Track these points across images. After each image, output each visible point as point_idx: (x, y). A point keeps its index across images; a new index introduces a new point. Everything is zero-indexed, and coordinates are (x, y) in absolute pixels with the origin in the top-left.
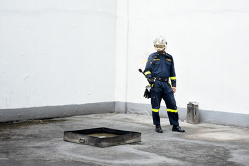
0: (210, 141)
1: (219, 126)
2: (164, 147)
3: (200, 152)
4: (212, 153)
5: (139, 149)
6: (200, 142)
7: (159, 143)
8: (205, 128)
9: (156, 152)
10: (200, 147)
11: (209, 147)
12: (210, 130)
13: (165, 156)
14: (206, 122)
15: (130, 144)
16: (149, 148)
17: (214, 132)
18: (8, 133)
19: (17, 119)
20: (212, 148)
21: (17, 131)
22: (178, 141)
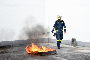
0: (82, 53)
1: (84, 47)
2: (66, 55)
3: (79, 57)
4: (84, 58)
5: (57, 56)
6: (78, 54)
7: (63, 54)
8: (79, 48)
9: (63, 58)
10: (79, 55)
11: (82, 56)
12: (81, 49)
13: (67, 59)
14: (79, 46)
15: (53, 54)
16: (60, 56)
17: (82, 50)
18: (6, 50)
19: (9, 45)
20: (83, 56)
21: (9, 50)
22: (70, 53)
